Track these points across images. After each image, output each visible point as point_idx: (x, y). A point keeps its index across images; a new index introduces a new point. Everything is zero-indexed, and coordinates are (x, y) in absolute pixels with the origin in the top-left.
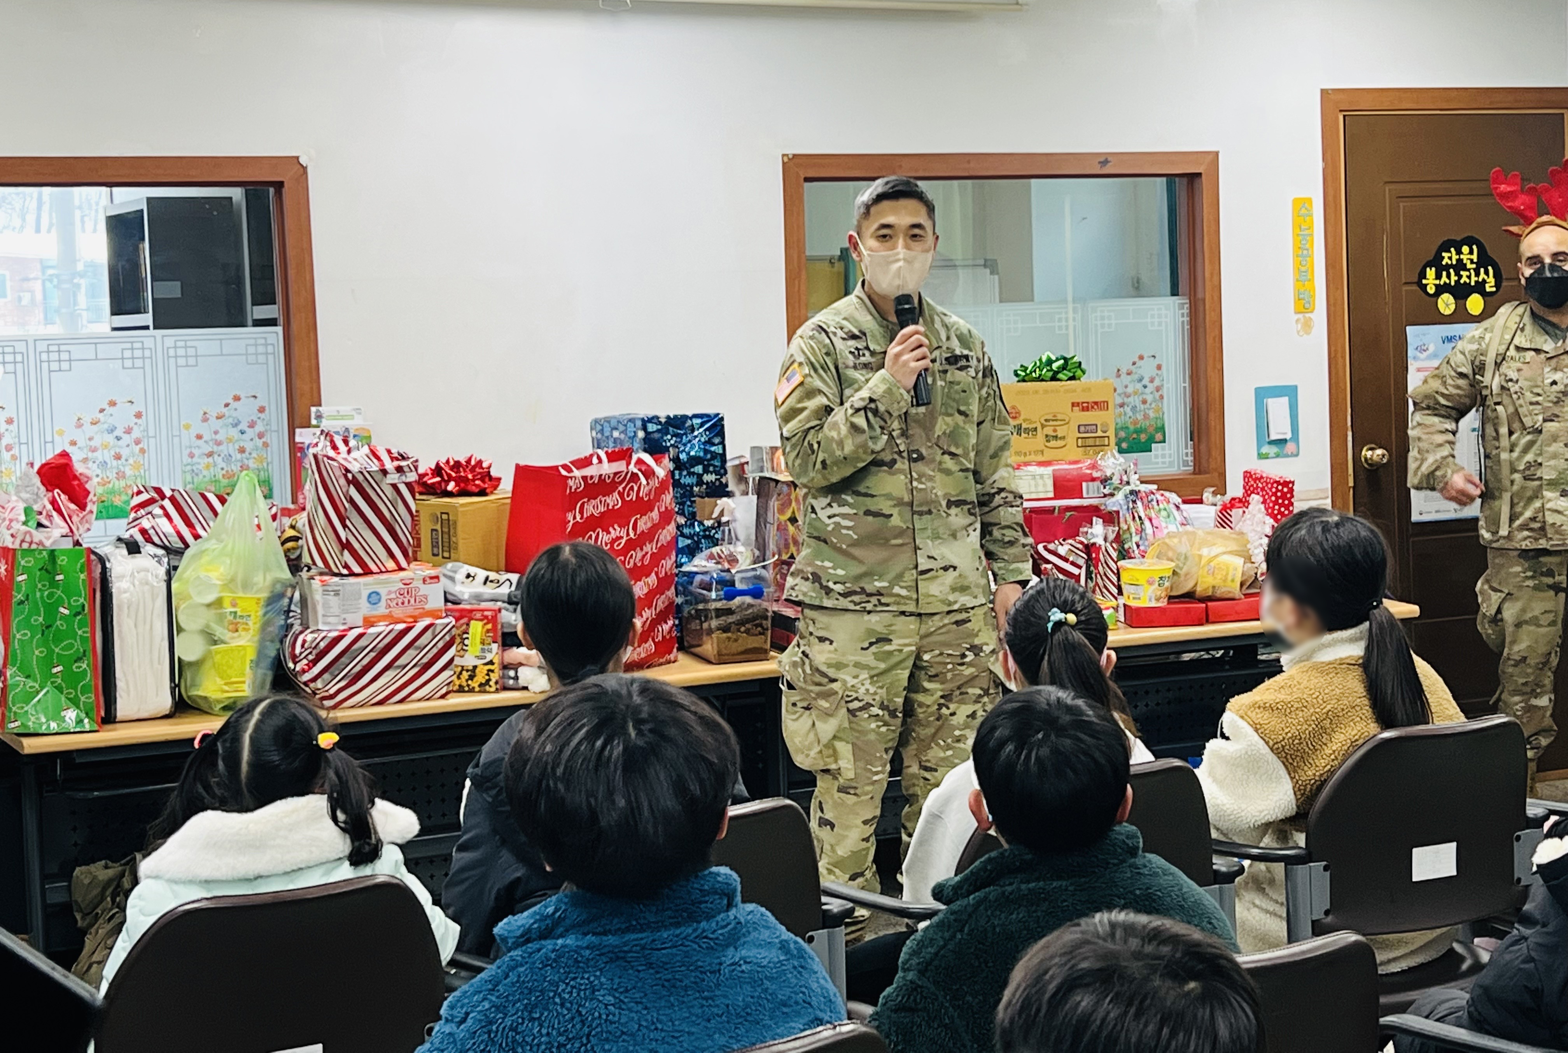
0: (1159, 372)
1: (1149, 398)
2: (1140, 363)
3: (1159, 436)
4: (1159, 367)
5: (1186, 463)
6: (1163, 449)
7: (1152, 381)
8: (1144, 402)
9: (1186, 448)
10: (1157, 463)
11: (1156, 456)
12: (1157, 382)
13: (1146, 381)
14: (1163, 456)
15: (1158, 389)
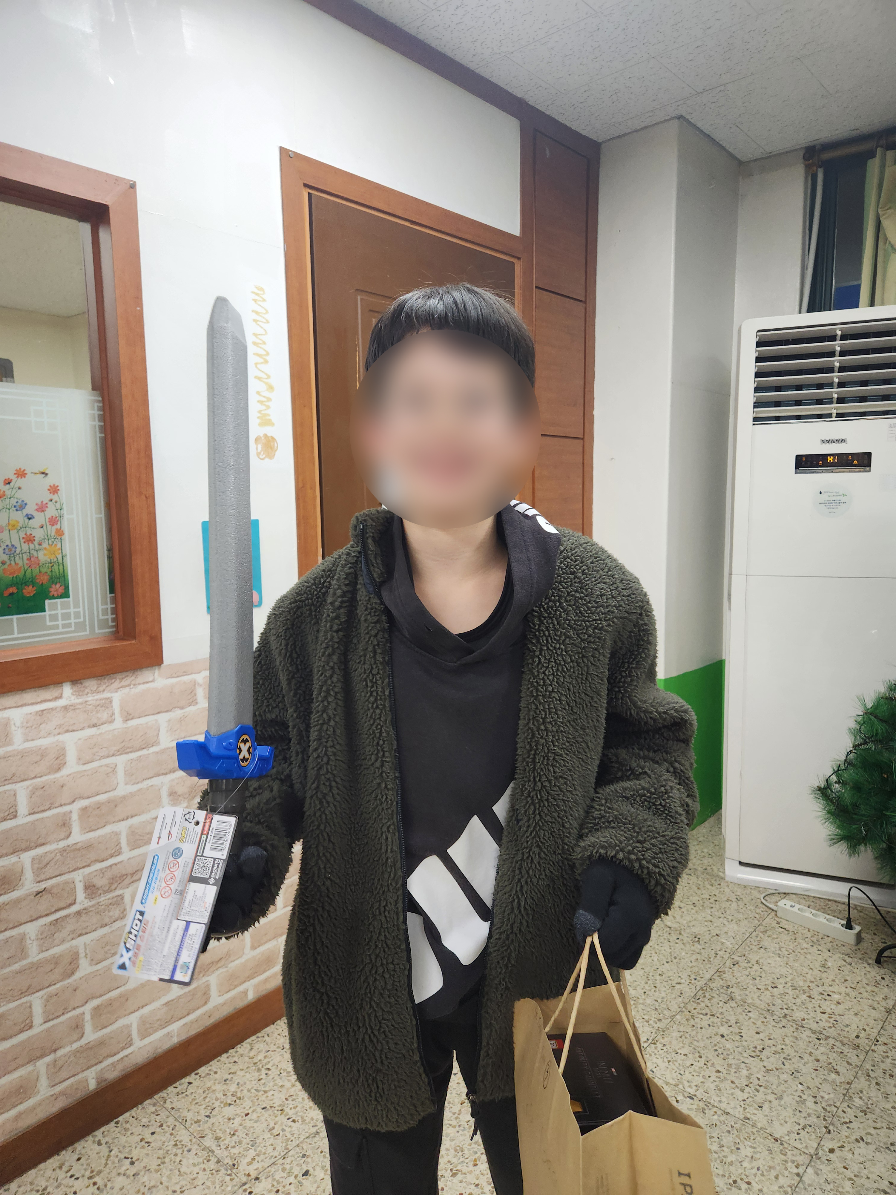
0: (55, 497)
1: (38, 534)
2: (17, 482)
3: (56, 588)
4: (54, 490)
5: (103, 624)
6: (66, 606)
7: (42, 508)
8: (29, 539)
9: (104, 603)
10: (57, 627)
11: (54, 618)
12: (51, 512)
13: (29, 510)
14: (66, 616)
15: (53, 521)
